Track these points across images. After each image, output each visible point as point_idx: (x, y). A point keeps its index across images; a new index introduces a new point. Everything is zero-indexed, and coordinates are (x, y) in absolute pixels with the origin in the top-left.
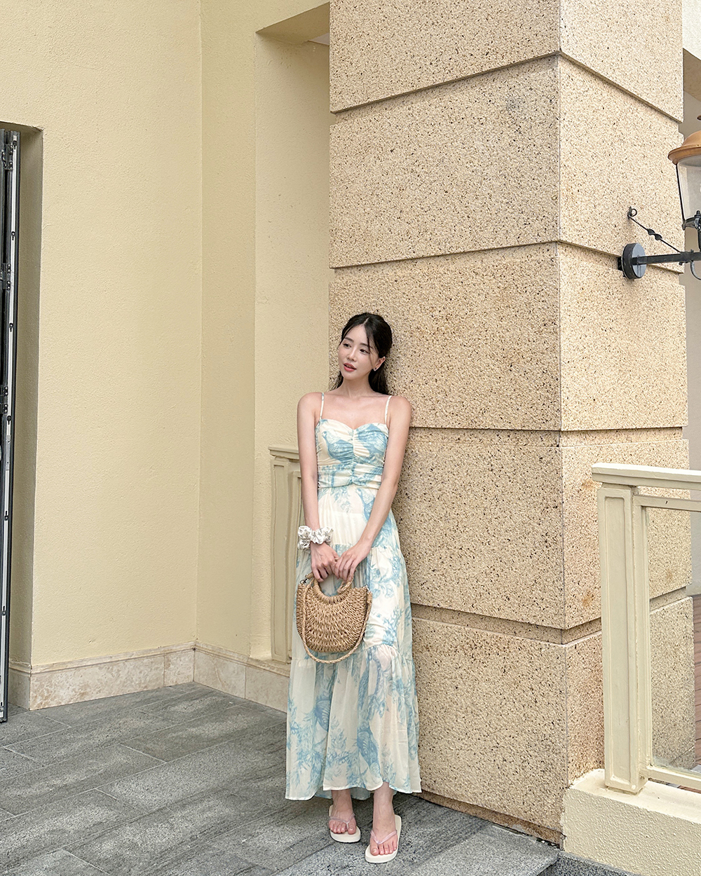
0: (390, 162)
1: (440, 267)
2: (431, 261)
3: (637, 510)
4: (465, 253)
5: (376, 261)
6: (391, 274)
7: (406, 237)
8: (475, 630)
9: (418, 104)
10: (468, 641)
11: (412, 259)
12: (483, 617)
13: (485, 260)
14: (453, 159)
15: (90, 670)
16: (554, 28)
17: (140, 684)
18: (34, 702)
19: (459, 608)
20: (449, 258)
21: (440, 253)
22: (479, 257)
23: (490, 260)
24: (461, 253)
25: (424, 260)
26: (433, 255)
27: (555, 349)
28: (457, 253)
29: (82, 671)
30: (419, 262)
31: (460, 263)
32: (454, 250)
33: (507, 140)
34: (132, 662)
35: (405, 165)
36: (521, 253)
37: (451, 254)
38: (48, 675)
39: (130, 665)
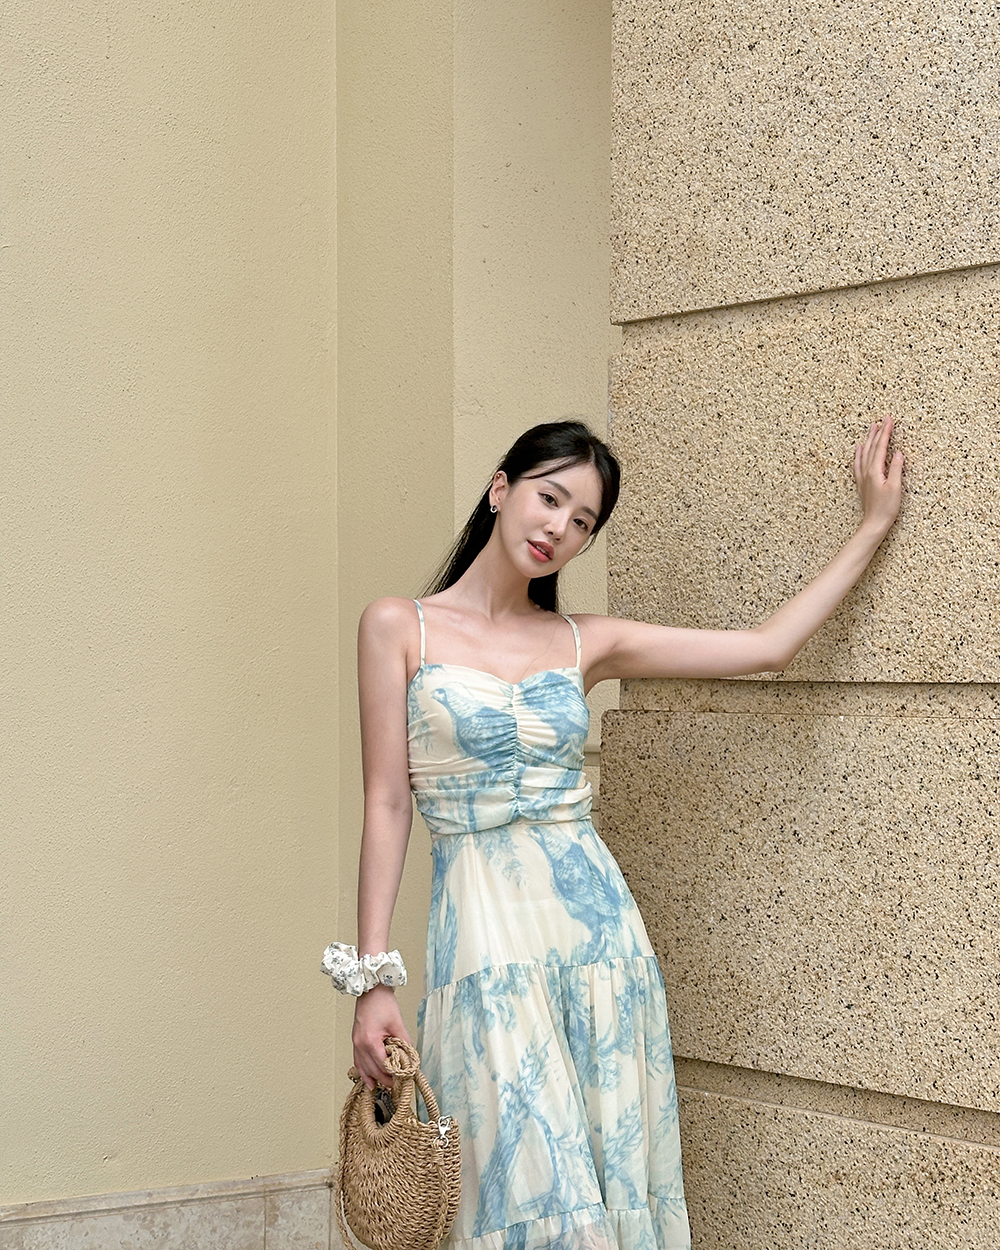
0: (748, 73)
1: (861, 312)
2: (841, 300)
4: (916, 277)
5: (716, 304)
6: (750, 331)
7: (783, 246)
8: (939, 1140)
10: (924, 1164)
11: (797, 297)
12: (957, 1111)
13: (964, 293)
14: (891, 59)
15: (104, 1222)
19: (902, 1090)
20: (882, 290)
21: (860, 279)
22: (949, 286)
24: (908, 279)
25: (825, 300)
26: (843, 284)
28: (900, 279)
29: (88, 1222)
30: (813, 302)
31: (907, 301)
32: (893, 273)
34: (195, 1208)
35: (780, 79)
37: (885, 282)
38: (15, 1229)
39: (192, 1213)
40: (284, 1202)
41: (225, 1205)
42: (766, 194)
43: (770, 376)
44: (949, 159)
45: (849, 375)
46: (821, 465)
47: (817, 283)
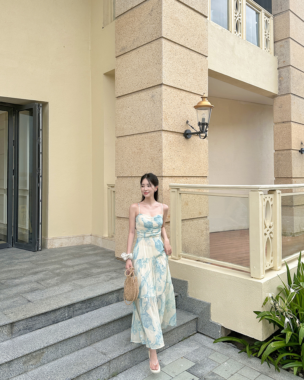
0: (128, 110)
1: (138, 136)
2: (137, 135)
3: (178, 194)
4: (143, 133)
5: (125, 135)
6: (128, 138)
7: (131, 129)
9: (134, 96)
11: (133, 135)
14: (141, 109)
15: (63, 239)
16: (161, 77)
17: (76, 244)
18: (49, 247)
22: (147, 134)
23: (149, 134)
26: (137, 133)
27: (161, 156)
29: (61, 239)
30: (134, 135)
31: (143, 135)
32: (141, 132)
33: (152, 105)
35: (131, 111)
36: (155, 133)
37: (141, 133)
38: (52, 240)
39: (74, 238)
40: (85, 237)
41: (78, 237)
42: (130, 123)
43: (130, 143)
44: (146, 120)
45: (137, 143)
46: (135, 153)
47: (135, 133)
